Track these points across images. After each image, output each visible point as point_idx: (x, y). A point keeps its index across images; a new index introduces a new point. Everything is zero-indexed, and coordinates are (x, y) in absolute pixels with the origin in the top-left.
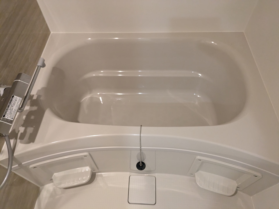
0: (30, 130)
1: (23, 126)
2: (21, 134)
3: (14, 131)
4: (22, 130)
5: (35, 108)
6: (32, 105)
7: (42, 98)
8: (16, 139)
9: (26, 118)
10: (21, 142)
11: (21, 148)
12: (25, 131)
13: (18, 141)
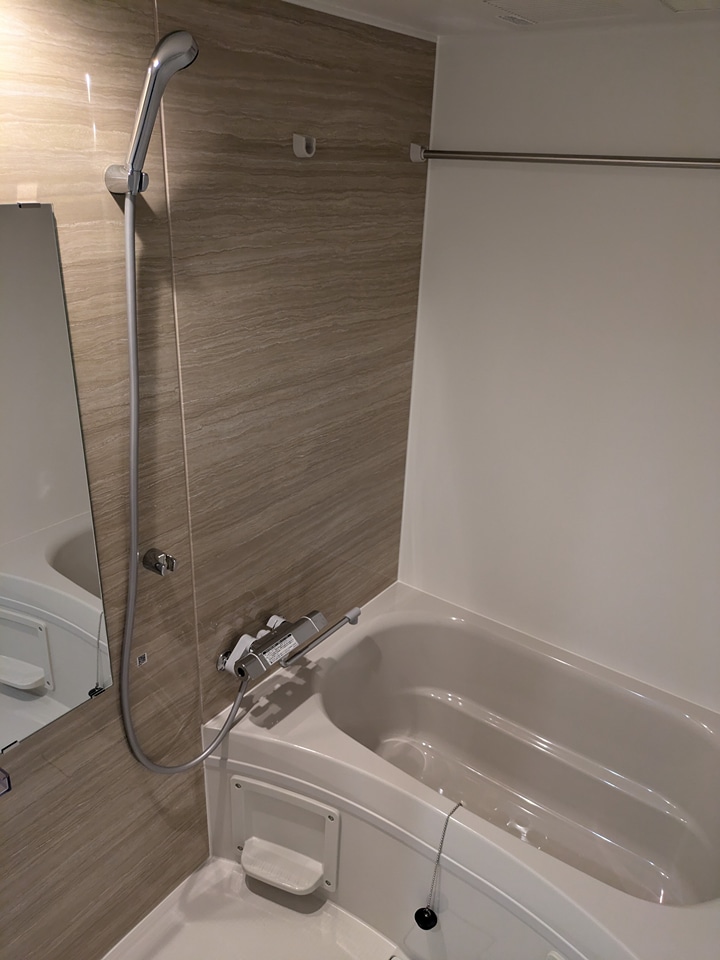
0: (275, 709)
1: (268, 697)
2: (259, 707)
3: (251, 697)
4: (263, 702)
5: (301, 682)
6: (299, 675)
7: (320, 673)
8: (247, 711)
9: (279, 689)
10: (251, 719)
11: (247, 728)
12: (266, 707)
13: (249, 714)
